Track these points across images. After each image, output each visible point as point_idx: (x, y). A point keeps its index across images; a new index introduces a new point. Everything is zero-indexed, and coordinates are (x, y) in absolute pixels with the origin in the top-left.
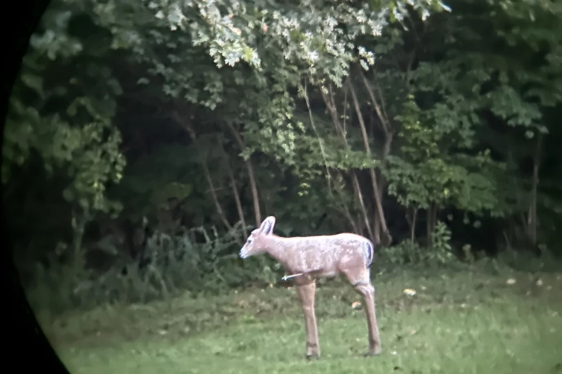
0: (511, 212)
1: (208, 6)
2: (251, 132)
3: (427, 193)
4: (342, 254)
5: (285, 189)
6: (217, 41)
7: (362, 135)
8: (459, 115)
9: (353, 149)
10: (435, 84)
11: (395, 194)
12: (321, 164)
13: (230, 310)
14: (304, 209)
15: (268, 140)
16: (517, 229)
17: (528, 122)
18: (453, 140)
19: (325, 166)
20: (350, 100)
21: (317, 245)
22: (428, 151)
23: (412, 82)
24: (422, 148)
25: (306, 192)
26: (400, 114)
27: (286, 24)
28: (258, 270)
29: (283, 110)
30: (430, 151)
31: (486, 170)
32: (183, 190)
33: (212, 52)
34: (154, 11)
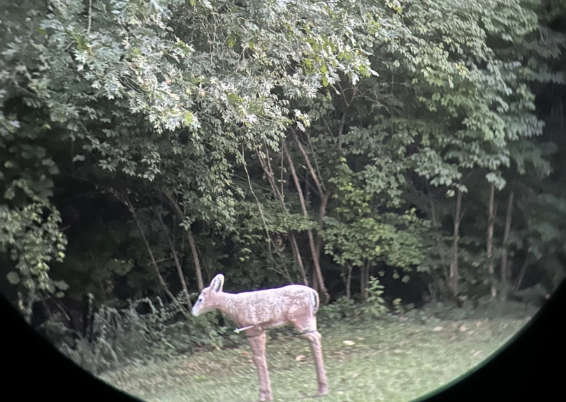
0: (435, 267)
1: (145, 72)
2: (190, 201)
3: (360, 251)
4: (290, 305)
5: (226, 256)
6: (156, 107)
7: (299, 199)
8: (387, 176)
9: (291, 212)
10: (365, 147)
11: (332, 253)
12: (261, 228)
13: (182, 372)
14: (245, 274)
15: (208, 208)
16: (441, 283)
17: (449, 182)
18: (382, 200)
19: (265, 230)
20: (286, 165)
21: (266, 298)
22: (360, 211)
23: (344, 145)
24: (355, 208)
25: (248, 257)
26: (334, 176)
27: (223, 88)
28: (204, 336)
29: (222, 177)
30: (362, 211)
31: (412, 228)
32: (123, 266)
33: (152, 118)
34: (91, 82)
